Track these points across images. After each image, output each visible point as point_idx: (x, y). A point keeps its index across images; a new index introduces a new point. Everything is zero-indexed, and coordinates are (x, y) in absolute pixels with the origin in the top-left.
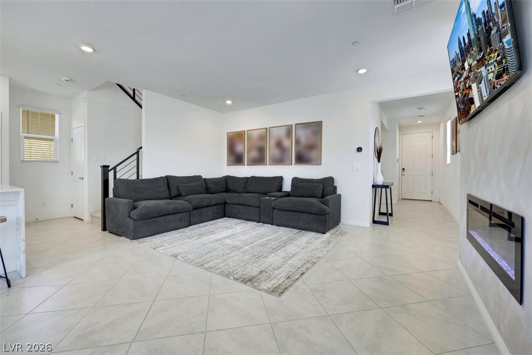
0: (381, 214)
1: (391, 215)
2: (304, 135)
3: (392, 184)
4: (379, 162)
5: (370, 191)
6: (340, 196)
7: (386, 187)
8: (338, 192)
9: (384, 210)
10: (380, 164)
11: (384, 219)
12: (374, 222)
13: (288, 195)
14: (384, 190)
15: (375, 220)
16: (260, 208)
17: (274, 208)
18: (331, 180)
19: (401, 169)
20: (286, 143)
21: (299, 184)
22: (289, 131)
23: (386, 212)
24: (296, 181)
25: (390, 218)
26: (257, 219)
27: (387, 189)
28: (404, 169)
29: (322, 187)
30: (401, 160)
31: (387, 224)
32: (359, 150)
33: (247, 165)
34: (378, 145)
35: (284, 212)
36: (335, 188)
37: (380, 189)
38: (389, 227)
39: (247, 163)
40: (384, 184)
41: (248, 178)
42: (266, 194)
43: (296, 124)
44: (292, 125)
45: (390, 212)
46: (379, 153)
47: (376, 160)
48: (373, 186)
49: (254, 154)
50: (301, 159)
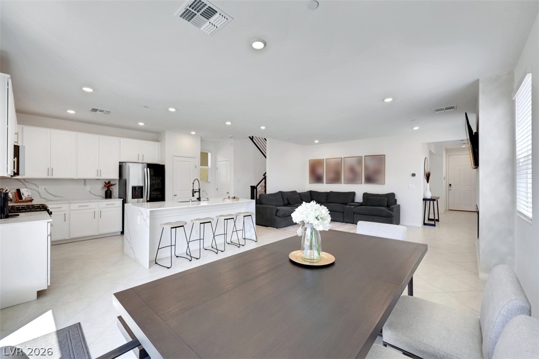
0: (429, 220)
1: (438, 220)
2: (372, 164)
3: (439, 198)
4: (428, 182)
5: (421, 203)
6: (399, 205)
7: (434, 200)
8: (398, 203)
9: (432, 217)
10: (428, 184)
11: (432, 223)
12: (425, 224)
13: (361, 204)
14: (432, 202)
15: (426, 222)
16: (343, 213)
17: (354, 213)
18: (393, 195)
19: (448, 185)
20: (358, 169)
21: (370, 197)
22: (359, 160)
23: (433, 218)
24: (366, 196)
25: (437, 223)
26: (342, 220)
27: (434, 202)
28: (450, 185)
29: (387, 199)
30: (447, 178)
31: (434, 225)
32: (414, 175)
33: (326, 183)
34: (427, 171)
35: (362, 216)
36: (396, 200)
37: (429, 202)
38: (436, 227)
39: (326, 181)
40: (432, 198)
41: (328, 193)
42: (346, 204)
43: (365, 156)
44: (362, 157)
45: (437, 218)
46: (428, 177)
47: (426, 180)
48: (424, 199)
49: (332, 175)
50: (369, 180)
